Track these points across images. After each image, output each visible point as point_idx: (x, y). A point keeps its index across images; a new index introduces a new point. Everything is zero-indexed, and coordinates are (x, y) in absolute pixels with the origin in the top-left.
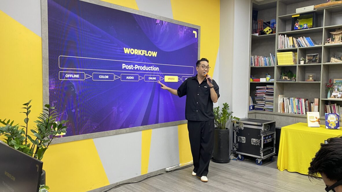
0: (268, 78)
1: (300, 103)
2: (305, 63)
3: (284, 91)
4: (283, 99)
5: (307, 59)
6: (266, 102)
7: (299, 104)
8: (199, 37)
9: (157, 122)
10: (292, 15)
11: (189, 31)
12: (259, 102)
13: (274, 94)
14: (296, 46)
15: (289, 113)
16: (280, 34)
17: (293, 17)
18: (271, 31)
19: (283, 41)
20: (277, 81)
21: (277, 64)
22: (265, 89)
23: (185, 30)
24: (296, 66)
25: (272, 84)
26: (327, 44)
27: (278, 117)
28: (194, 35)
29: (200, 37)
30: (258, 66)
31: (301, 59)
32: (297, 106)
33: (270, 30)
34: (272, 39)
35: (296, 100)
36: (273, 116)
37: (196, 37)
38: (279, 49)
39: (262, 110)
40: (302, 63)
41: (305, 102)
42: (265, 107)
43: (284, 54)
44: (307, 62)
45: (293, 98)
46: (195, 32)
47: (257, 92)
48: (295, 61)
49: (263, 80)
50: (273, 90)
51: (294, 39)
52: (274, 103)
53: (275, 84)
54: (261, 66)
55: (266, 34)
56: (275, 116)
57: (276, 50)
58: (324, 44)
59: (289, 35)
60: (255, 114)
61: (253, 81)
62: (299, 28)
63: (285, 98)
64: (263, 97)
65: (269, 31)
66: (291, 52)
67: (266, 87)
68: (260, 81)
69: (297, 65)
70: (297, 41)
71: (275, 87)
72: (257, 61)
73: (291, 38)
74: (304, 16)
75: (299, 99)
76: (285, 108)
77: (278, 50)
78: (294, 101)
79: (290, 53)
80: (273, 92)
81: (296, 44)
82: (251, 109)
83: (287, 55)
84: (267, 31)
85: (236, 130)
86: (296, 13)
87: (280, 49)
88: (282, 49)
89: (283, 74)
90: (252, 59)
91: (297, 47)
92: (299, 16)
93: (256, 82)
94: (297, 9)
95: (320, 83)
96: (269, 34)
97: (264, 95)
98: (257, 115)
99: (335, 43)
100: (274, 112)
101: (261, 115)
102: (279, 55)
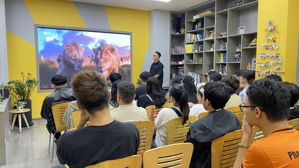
0: (183, 61)
2: (198, 51)
5: (199, 48)
10: (192, 21)
13: (184, 71)
14: (195, 40)
16: (187, 33)
17: (193, 21)
18: (184, 31)
19: (188, 37)
20: (186, 63)
21: (186, 53)
22: (182, 69)
24: (193, 53)
26: (206, 39)
31: (196, 49)
34: (183, 36)
35: (196, 75)
38: (187, 43)
40: (196, 51)
41: (200, 76)
43: (189, 46)
44: (199, 50)
47: (179, 71)
48: (192, 50)
49: (180, 63)
51: (195, 36)
53: (185, 65)
57: (185, 43)
58: (204, 39)
59: (192, 33)
61: (176, 63)
62: (197, 28)
64: (181, 74)
66: (191, 45)
68: (178, 64)
71: (185, 67)
73: (193, 35)
74: (197, 21)
75: (197, 74)
84: (182, 31)
86: (193, 19)
87: (188, 42)
92: (195, 21)
94: (194, 17)
95: (203, 64)
99: (210, 38)
102: (186, 46)
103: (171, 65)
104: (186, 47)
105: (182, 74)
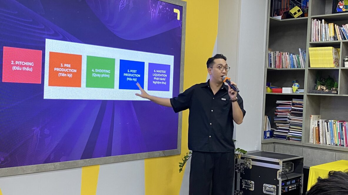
0: (295, 87)
1: (343, 128)
3: (321, 109)
4: (318, 122)
6: (291, 127)
7: (342, 130)
8: (183, 19)
9: (109, 154)
11: (167, 8)
12: (281, 126)
13: (304, 113)
14: (338, 38)
15: (326, 144)
16: (314, 18)
18: (301, 13)
19: (318, 29)
20: (309, 93)
21: (309, 66)
22: (290, 105)
23: (161, 7)
24: (338, 70)
25: (301, 97)
27: (309, 150)
28: (175, 15)
29: (185, 19)
30: (281, 69)
31: (347, 59)
32: (339, 133)
33: (299, 11)
34: (302, 26)
35: (338, 124)
36: (301, 148)
37: (178, 18)
38: (312, 42)
39: (285, 138)
40: (347, 65)
42: (289, 134)
43: (319, 50)
45: (332, 121)
46: (176, 11)
47: (277, 109)
48: (336, 61)
49: (286, 91)
50: (302, 108)
51: (337, 27)
52: (303, 128)
53: (305, 97)
54: (285, 69)
55: (294, 17)
56: (304, 149)
57: (308, 43)
59: (328, 20)
60: (273, 145)
61: (272, 92)
62: (344, 10)
63: (320, 120)
64: (286, 117)
65: (297, 12)
66: (331, 48)
67: (291, 102)
68: (282, 92)
69: (340, 68)
70: (340, 30)
71: (305, 102)
72: (280, 61)
73: (331, 25)
75: (342, 122)
76: (321, 136)
77: (310, 44)
78: (335, 125)
79: (330, 50)
80: (302, 111)
81: (340, 35)
82: (268, 137)
83: (323, 52)
84: (295, 13)
85: (239, 170)
87: (315, 42)
88: (317, 42)
89: (318, 82)
90: (271, 57)
91: (340, 39)
93: (277, 94)
96: (299, 17)
97: (288, 114)
98: (276, 145)
100: (303, 142)
101: (282, 146)
102: (312, 51)
103: (266, 95)
104: (310, 52)
105: (289, 119)
